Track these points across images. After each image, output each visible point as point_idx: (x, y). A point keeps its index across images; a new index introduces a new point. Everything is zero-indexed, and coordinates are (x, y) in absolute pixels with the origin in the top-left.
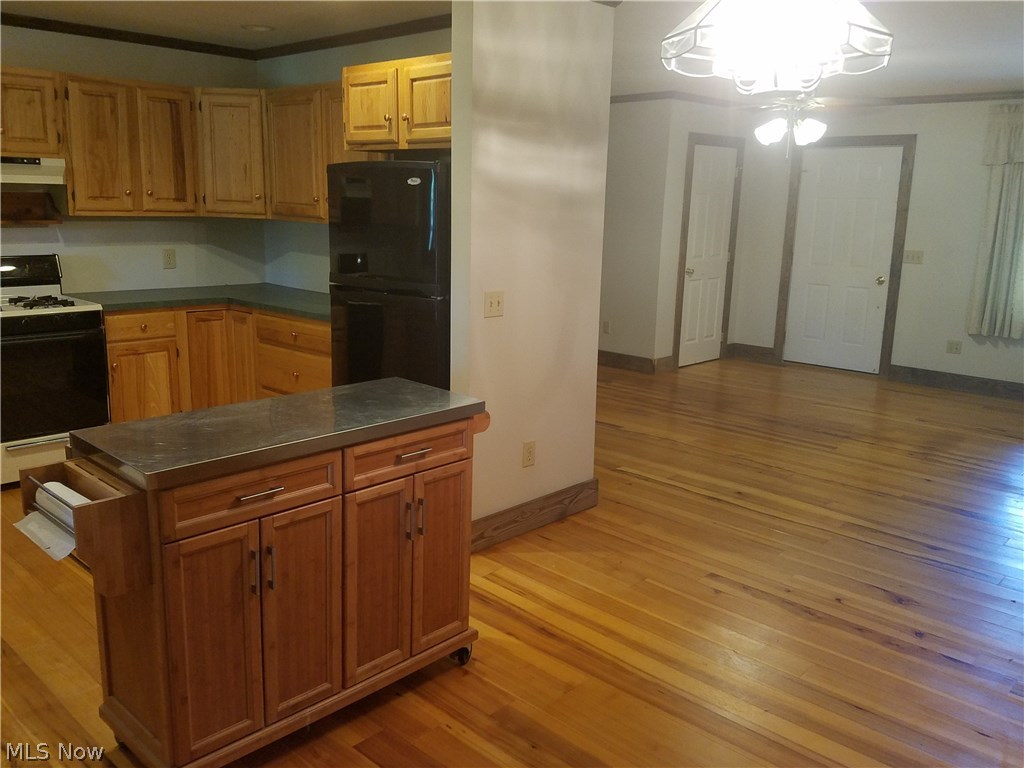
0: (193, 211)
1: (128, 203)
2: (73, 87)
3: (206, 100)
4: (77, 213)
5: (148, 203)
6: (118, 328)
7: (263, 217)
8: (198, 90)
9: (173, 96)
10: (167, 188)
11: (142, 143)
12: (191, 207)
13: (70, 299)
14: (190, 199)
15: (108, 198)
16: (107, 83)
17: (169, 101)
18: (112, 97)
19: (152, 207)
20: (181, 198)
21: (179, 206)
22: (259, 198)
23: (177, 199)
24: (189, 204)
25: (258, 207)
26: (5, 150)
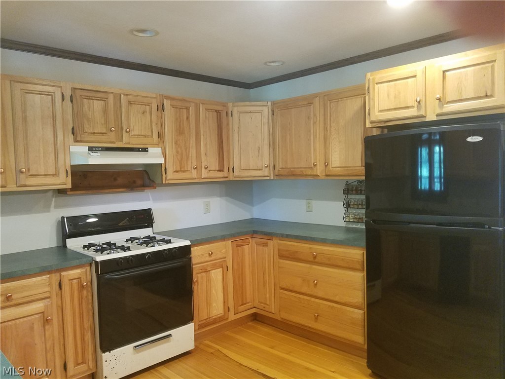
0: (227, 177)
1: (194, 174)
2: (167, 103)
3: (235, 110)
4: (167, 182)
5: (205, 173)
6: (198, 254)
7: (268, 178)
8: (230, 105)
9: (219, 108)
10: (214, 164)
11: (202, 137)
12: (226, 175)
14: (226, 170)
15: (184, 171)
16: (185, 100)
17: (216, 111)
18: (187, 109)
19: (206, 176)
20: (221, 170)
21: (221, 174)
22: (267, 166)
23: (219, 171)
24: (225, 173)
25: (266, 172)
26: (129, 143)
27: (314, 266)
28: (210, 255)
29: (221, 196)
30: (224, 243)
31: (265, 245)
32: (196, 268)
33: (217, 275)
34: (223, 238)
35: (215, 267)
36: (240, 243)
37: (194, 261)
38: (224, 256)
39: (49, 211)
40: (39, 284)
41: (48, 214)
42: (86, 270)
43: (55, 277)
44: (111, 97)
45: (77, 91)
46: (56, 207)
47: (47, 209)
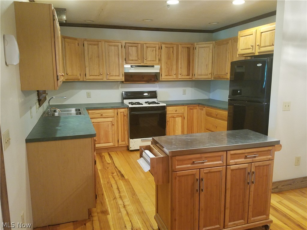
0: (191, 78)
1: (175, 77)
2: (163, 46)
3: (197, 46)
4: (162, 80)
5: (180, 77)
6: (170, 111)
7: (211, 79)
8: (196, 44)
9: (189, 46)
10: (185, 72)
11: (179, 60)
12: (191, 77)
13: (159, 102)
14: (191, 75)
15: (170, 75)
16: (172, 44)
17: (187, 48)
18: (173, 48)
19: (180, 78)
20: (188, 75)
21: (188, 77)
22: (210, 74)
23: (187, 75)
24: (190, 77)
25: (210, 76)
26: (146, 64)
27: (217, 120)
28: (176, 111)
29: (192, 87)
30: (183, 107)
31: (202, 110)
32: (168, 116)
33: (179, 120)
34: (183, 105)
35: (178, 116)
36: (192, 108)
37: (167, 113)
38: (183, 112)
39: (119, 89)
40: (110, 112)
41: (118, 90)
42: (126, 110)
43: (116, 111)
44: (139, 45)
45: (127, 44)
46: (121, 88)
47: (118, 88)
